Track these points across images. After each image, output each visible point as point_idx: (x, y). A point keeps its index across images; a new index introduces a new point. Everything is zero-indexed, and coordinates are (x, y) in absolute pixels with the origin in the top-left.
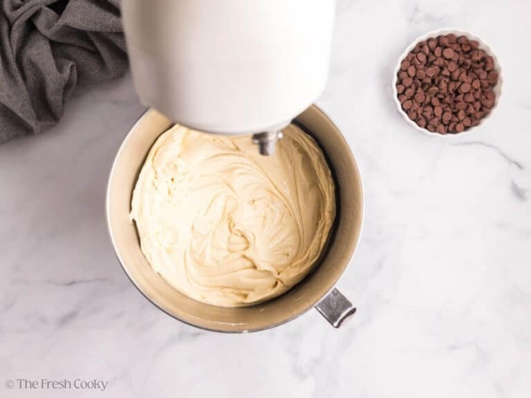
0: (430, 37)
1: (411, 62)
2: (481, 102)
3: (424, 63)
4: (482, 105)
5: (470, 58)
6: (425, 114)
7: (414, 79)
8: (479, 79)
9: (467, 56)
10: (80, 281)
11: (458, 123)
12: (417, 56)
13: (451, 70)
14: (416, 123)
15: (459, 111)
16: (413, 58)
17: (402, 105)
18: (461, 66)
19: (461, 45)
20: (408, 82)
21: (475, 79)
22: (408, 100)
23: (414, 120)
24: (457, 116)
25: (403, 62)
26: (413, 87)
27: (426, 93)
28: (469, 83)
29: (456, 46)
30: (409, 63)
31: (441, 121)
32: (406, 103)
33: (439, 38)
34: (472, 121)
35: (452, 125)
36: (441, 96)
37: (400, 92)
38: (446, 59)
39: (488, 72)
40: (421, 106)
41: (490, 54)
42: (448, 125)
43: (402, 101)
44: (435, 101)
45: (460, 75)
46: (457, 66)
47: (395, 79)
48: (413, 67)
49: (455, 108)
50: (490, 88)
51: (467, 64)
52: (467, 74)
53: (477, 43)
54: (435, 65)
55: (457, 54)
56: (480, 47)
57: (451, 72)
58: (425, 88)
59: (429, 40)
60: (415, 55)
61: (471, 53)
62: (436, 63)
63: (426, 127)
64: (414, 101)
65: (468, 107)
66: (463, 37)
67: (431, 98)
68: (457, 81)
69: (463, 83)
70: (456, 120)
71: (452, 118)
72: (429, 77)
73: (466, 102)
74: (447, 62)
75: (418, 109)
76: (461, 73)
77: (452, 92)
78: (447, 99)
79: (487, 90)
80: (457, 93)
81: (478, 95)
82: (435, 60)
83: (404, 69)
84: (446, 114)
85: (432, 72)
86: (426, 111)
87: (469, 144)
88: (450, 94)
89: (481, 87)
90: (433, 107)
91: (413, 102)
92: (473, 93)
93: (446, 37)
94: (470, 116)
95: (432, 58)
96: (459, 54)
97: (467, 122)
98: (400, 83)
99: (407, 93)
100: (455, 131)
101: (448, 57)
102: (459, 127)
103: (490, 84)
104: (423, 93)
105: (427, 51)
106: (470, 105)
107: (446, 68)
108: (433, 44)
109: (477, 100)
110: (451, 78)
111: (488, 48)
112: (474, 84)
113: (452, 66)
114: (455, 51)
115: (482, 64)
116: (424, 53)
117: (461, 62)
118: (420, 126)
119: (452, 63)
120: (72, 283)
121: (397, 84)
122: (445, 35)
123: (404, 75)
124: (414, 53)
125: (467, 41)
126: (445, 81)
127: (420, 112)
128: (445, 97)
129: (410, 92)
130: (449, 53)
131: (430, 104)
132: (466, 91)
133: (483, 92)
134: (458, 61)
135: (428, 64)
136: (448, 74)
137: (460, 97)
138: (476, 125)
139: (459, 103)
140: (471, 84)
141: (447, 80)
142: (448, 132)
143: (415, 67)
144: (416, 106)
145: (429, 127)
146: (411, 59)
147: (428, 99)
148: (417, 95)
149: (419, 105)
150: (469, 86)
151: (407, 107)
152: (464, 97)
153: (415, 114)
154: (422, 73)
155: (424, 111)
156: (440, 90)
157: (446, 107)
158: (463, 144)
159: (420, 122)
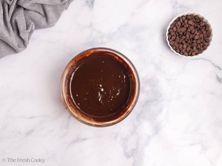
0: (183, 15)
1: (174, 25)
2: (203, 43)
3: (180, 26)
4: (204, 45)
5: (200, 25)
6: (179, 47)
7: (175, 32)
8: (203, 34)
9: (198, 24)
10: (35, 117)
11: (193, 52)
12: (177, 23)
13: (191, 29)
15: (194, 47)
16: (175, 24)
17: (170, 43)
18: (195, 28)
19: (196, 19)
20: (173, 33)
21: (201, 34)
22: (173, 41)
23: (175, 50)
24: (193, 49)
25: (171, 25)
26: (175, 36)
27: (180, 39)
28: (198, 35)
29: (194, 20)
31: (186, 51)
33: (187, 16)
34: (199, 51)
36: (187, 40)
37: (170, 38)
38: (189, 25)
39: (207, 31)
41: (208, 24)
42: (189, 52)
43: (170, 41)
44: (184, 42)
46: (194, 28)
47: (167, 32)
48: (175, 27)
49: (192, 45)
50: (207, 38)
51: (198, 27)
52: (198, 32)
53: (203, 18)
55: (194, 23)
56: (204, 21)
57: (191, 30)
58: (180, 37)
59: (183, 16)
61: (200, 23)
62: (185, 26)
63: (180, 53)
65: (197, 45)
66: (197, 16)
67: (182, 41)
68: (193, 34)
69: (196, 35)
70: (193, 50)
71: (191, 49)
72: (182, 32)
73: (196, 43)
74: (190, 26)
75: (176, 45)
76: (195, 31)
77: (191, 39)
78: (189, 41)
79: (206, 39)
80: (193, 39)
81: (202, 40)
82: (185, 25)
83: (171, 28)
84: (188, 48)
85: (183, 30)
88: (190, 40)
89: (203, 37)
90: (183, 45)
91: (174, 42)
92: (200, 40)
93: (189, 15)
94: (198, 49)
95: (183, 24)
97: (197, 51)
98: (169, 34)
100: (191, 55)
103: (207, 36)
105: (182, 21)
106: (198, 44)
107: (189, 28)
108: (184, 18)
109: (201, 42)
110: (191, 33)
111: (207, 21)
112: (200, 36)
113: (192, 28)
115: (204, 28)
116: (180, 22)
117: (196, 26)
118: (177, 52)
119: (192, 26)
121: (168, 34)
123: (171, 30)
124: (176, 22)
125: (199, 17)
126: (188, 34)
128: (188, 40)
129: (173, 38)
130: (191, 22)
131: (182, 43)
132: (197, 39)
133: (204, 39)
134: (194, 26)
135: (182, 27)
136: (190, 31)
137: (194, 41)
138: (201, 53)
139: (194, 43)
140: (199, 36)
141: (189, 34)
142: (189, 55)
143: (176, 27)
144: (176, 44)
145: (181, 53)
146: (174, 24)
147: (181, 41)
148: (176, 39)
149: (177, 43)
150: (198, 36)
151: (172, 44)
152: (196, 41)
153: (175, 47)
154: (179, 30)
155: (179, 46)
156: (186, 37)
157: (188, 45)
158: (196, 59)
159: (177, 51)
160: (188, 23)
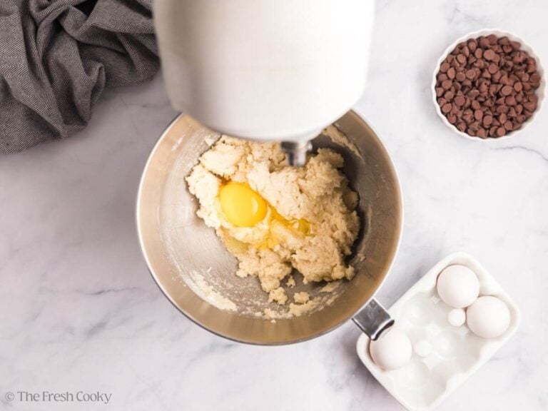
0: (470, 38)
1: (450, 63)
2: (523, 105)
3: (464, 65)
4: (524, 109)
5: (512, 59)
6: (464, 117)
7: (453, 81)
8: (521, 81)
9: (509, 57)
10: (109, 291)
11: (499, 127)
12: (456, 58)
13: (492, 72)
14: (456, 127)
15: (500, 114)
16: (453, 60)
17: (441, 108)
18: (502, 68)
19: (502, 46)
20: (447, 84)
21: (517, 81)
22: (448, 103)
23: (454, 124)
24: (498, 120)
25: (442, 64)
26: (453, 90)
27: (466, 96)
28: (510, 85)
29: (496, 48)
30: (448, 65)
31: (482, 125)
32: (445, 106)
33: (479, 39)
34: (513, 124)
35: (493, 130)
36: (482, 100)
37: (440, 95)
38: (487, 61)
39: (531, 74)
40: (461, 109)
41: (532, 56)
42: (489, 129)
43: (442, 104)
44: (476, 105)
45: (500, 78)
46: (499, 68)
47: (434, 82)
48: (452, 69)
49: (496, 111)
50: (532, 91)
51: (509, 66)
52: (508, 77)
53: (519, 44)
54: (476, 67)
55: (498, 56)
56: (522, 49)
57: (492, 75)
58: (465, 91)
59: (469, 41)
60: (454, 57)
61: (512, 55)
62: (477, 65)
63: (466, 131)
64: (453, 104)
65: (509, 110)
66: (505, 38)
67: (471, 101)
68: (498, 83)
69: (504, 85)
70: (498, 124)
71: (493, 121)
72: (469, 79)
73: (507, 105)
74: (488, 64)
75: (457, 113)
76: (502, 76)
77: (493, 95)
78: (488, 102)
79: (530, 93)
80: (498, 96)
81: (520, 98)
82: (476, 62)
83: (443, 71)
84: (486, 117)
85: (472, 74)
86: (466, 115)
87: (511, 148)
88: (492, 97)
89: (523, 89)
90: (474, 111)
91: (452, 106)
92: (515, 96)
93: (486, 38)
94: (511, 119)
95: (472, 60)
96: (500, 56)
97: (509, 125)
98: (439, 85)
99: (446, 96)
100: (496, 135)
101: (489, 59)
102: (501, 131)
103: (532, 87)
104: (463, 96)
105: (467, 53)
106: (512, 108)
107: (486, 70)
108: (473, 45)
109: (518, 103)
110: (491, 80)
111: (530, 49)
112: (515, 87)
113: (493, 68)
114: (496, 53)
115: (524, 66)
116: (464, 55)
117: (503, 64)
118: (459, 130)
119: (493, 65)
120: (100, 293)
121: (436, 87)
122: (486, 35)
123: (443, 77)
124: (454, 55)
125: (509, 42)
126: (486, 84)
127: (460, 115)
128: (486, 100)
129: (449, 95)
130: (490, 55)
131: (470, 107)
132: (507, 94)
133: (525, 95)
134: (499, 63)
135: (468, 66)
136: (489, 76)
137: (501, 100)
138: (518, 129)
139: (501, 106)
140: (513, 87)
141: (488, 83)
142: (489, 136)
143: (455, 69)
144: (456, 109)
145: (469, 130)
146: (451, 61)
147: (468, 102)
148: (457, 98)
149: (459, 108)
150: (511, 88)
151: (446, 110)
152: (505, 100)
153: (455, 117)
154: (462, 76)
155: (464, 115)
156: (481, 92)
157: (487, 110)
158: (505, 149)
159: (460, 126)
160: (483, 57)
